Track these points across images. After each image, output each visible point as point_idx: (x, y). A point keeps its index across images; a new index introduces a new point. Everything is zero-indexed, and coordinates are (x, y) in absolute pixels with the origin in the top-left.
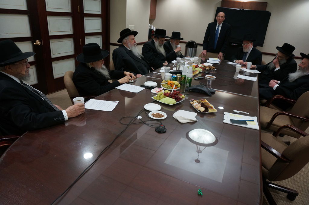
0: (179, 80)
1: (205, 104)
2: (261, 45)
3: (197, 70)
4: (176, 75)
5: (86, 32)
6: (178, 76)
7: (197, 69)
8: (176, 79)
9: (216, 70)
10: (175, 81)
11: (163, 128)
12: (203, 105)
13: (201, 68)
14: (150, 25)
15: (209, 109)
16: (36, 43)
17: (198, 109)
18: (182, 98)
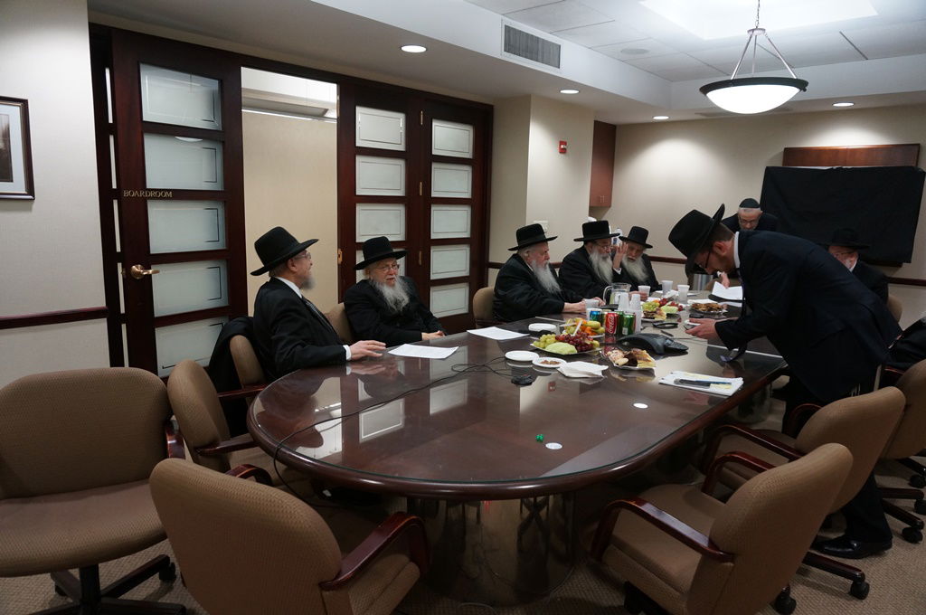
5: (433, 236)
6: (606, 313)
8: (599, 318)
10: (597, 320)
11: (526, 378)
12: (628, 356)
15: (639, 362)
17: (617, 362)
18: (592, 344)
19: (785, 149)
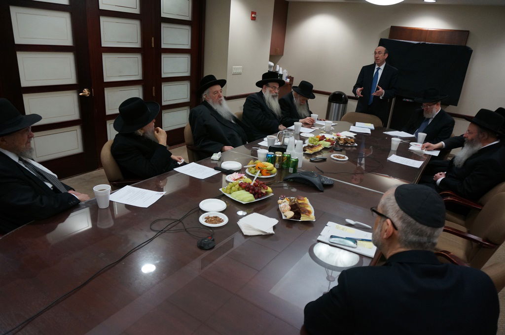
0: (279, 161)
1: (300, 206)
2: (455, 102)
3: (319, 145)
4: (273, 153)
5: (163, 76)
6: (278, 155)
7: (321, 142)
8: (272, 160)
13: (329, 141)
15: (302, 215)
16: (82, 92)
17: (285, 214)
18: (266, 192)
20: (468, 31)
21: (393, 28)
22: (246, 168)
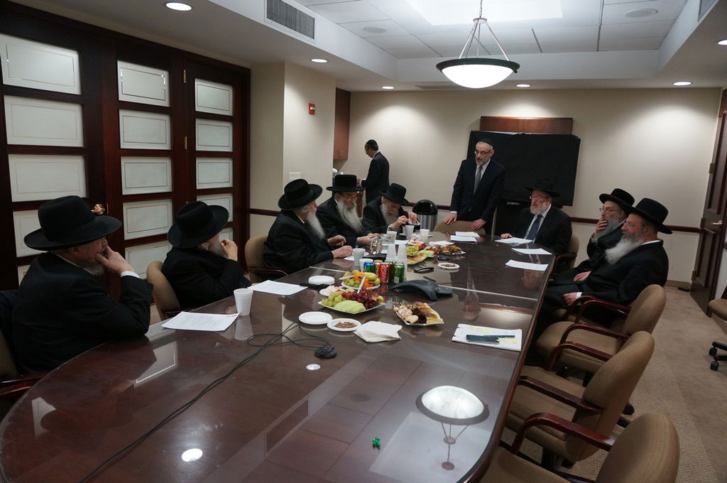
1: (422, 311)
2: (569, 202)
3: (422, 255)
5: (199, 187)
6: (378, 264)
7: (422, 252)
8: (372, 269)
9: (463, 253)
10: (371, 272)
11: (330, 350)
12: (415, 312)
13: (431, 249)
14: (335, 171)
15: (428, 318)
16: (94, 209)
17: (407, 319)
18: (378, 300)
19: (482, 117)
20: (571, 119)
21: (483, 119)
22: (342, 281)
